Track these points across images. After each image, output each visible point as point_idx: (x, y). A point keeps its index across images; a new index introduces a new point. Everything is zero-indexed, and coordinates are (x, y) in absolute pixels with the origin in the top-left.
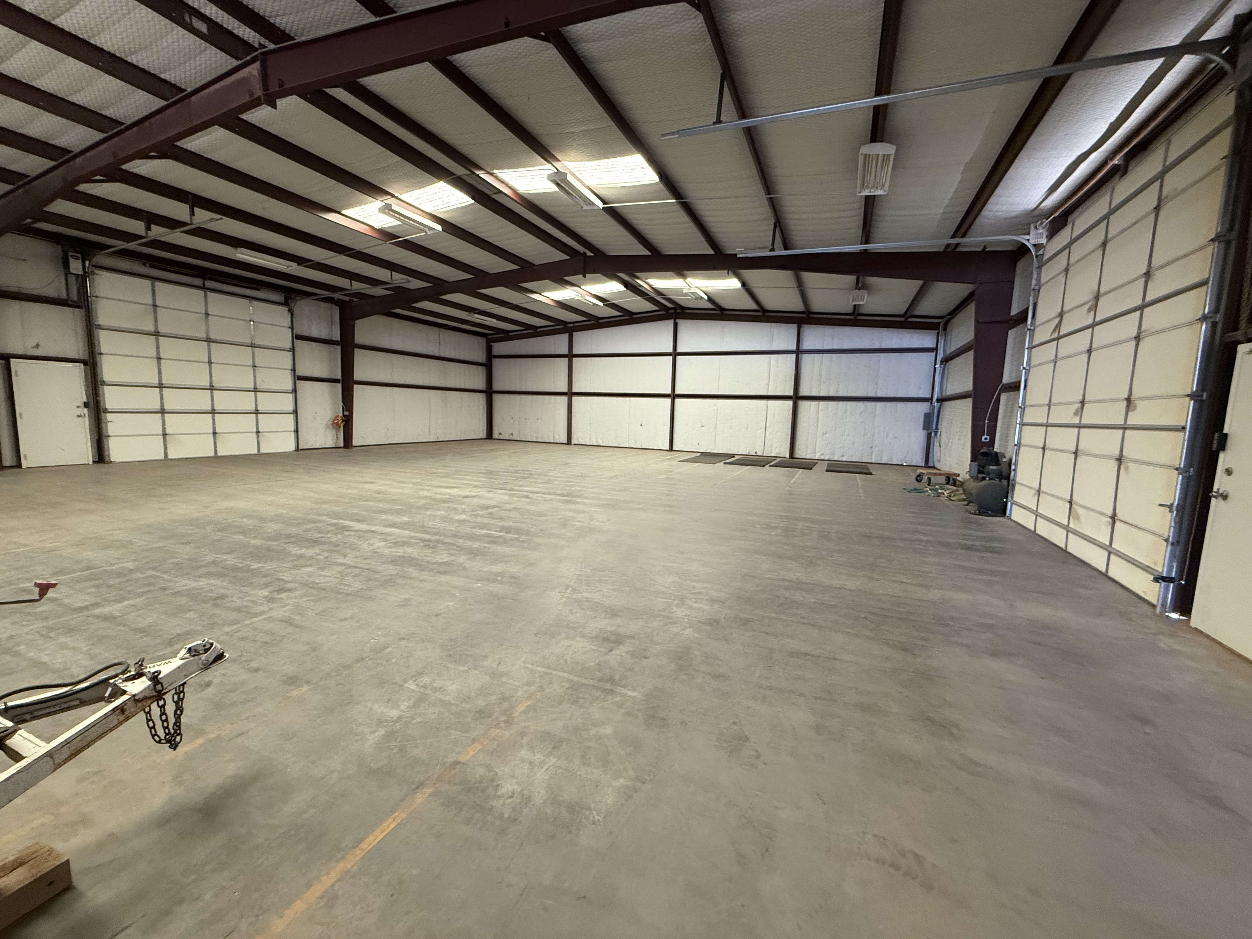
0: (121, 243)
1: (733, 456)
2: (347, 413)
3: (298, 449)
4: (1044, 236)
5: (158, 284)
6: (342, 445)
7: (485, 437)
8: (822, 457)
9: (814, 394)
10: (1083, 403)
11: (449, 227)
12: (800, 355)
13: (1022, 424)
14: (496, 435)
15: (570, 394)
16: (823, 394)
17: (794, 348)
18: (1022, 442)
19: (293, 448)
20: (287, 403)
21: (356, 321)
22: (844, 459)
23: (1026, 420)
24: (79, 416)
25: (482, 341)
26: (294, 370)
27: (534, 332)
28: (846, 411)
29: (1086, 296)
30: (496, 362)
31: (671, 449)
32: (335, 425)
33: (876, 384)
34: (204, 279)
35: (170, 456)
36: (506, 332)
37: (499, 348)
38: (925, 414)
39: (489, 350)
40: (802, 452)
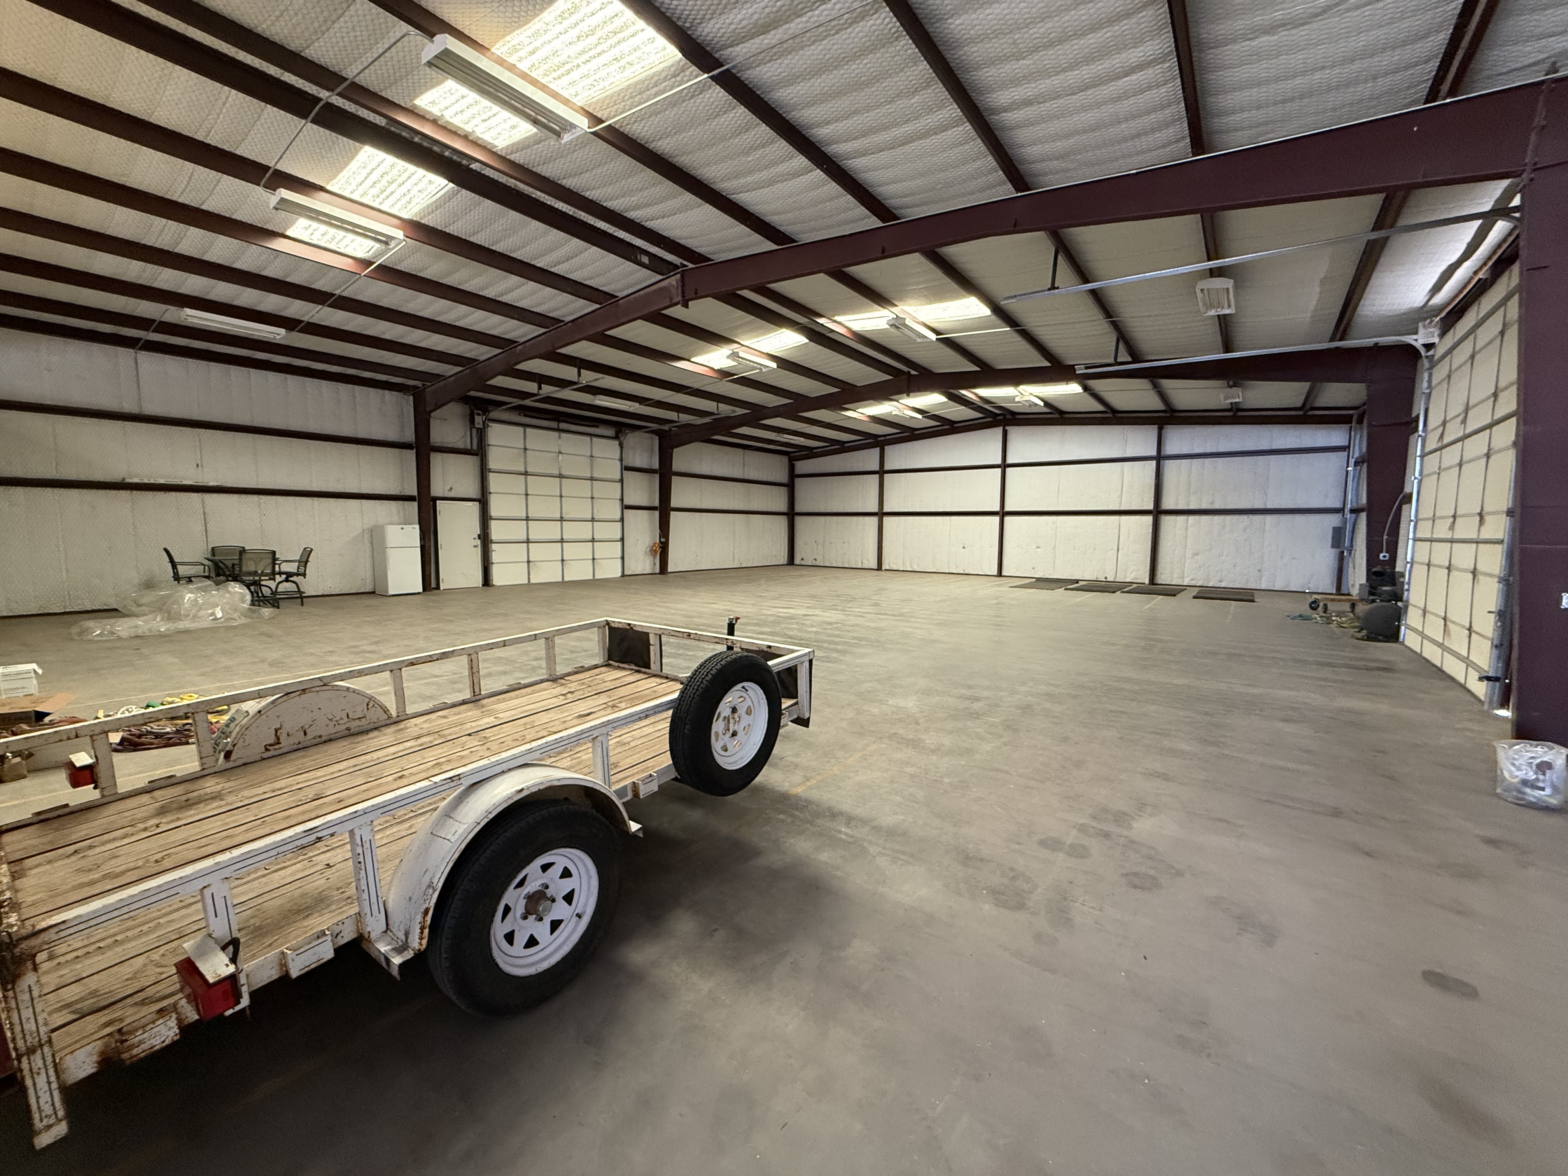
0: (515, 400)
1: (1077, 581)
2: (663, 540)
3: (623, 575)
4: (1436, 334)
5: (528, 430)
6: (658, 571)
7: (785, 563)
8: (1193, 583)
9: (1180, 507)
10: (1454, 517)
11: (784, 363)
12: (1162, 462)
13: (1415, 540)
14: (797, 561)
15: (881, 514)
16: (1192, 507)
17: (1154, 453)
18: (1415, 559)
19: (620, 574)
20: (615, 531)
21: (675, 450)
22: (1223, 585)
23: (1419, 535)
24: (475, 546)
25: (785, 459)
26: (622, 500)
27: (842, 448)
28: (1224, 527)
29: (1460, 408)
30: (798, 481)
31: (1000, 574)
32: (653, 552)
33: (1266, 494)
34: (559, 421)
35: (532, 581)
36: (811, 449)
37: (802, 466)
38: (1334, 528)
39: (792, 468)
40: (1165, 577)
